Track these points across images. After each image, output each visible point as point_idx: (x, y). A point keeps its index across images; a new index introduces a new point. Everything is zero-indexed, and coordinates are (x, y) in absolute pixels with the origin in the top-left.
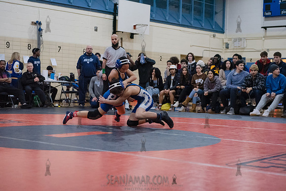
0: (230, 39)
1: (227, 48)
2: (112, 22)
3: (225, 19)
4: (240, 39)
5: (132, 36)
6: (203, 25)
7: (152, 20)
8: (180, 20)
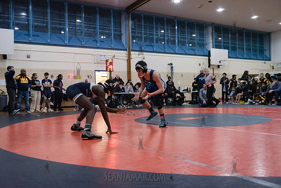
0: (275, 64)
1: (273, 68)
2: (208, 60)
3: (271, 53)
5: (219, 66)
6: (258, 57)
8: (245, 56)
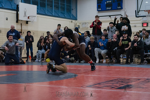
0: (80, 23)
2: (16, 15)
3: (77, 13)
4: (86, 23)
5: (27, 22)
6: (66, 16)
7: (38, 14)
